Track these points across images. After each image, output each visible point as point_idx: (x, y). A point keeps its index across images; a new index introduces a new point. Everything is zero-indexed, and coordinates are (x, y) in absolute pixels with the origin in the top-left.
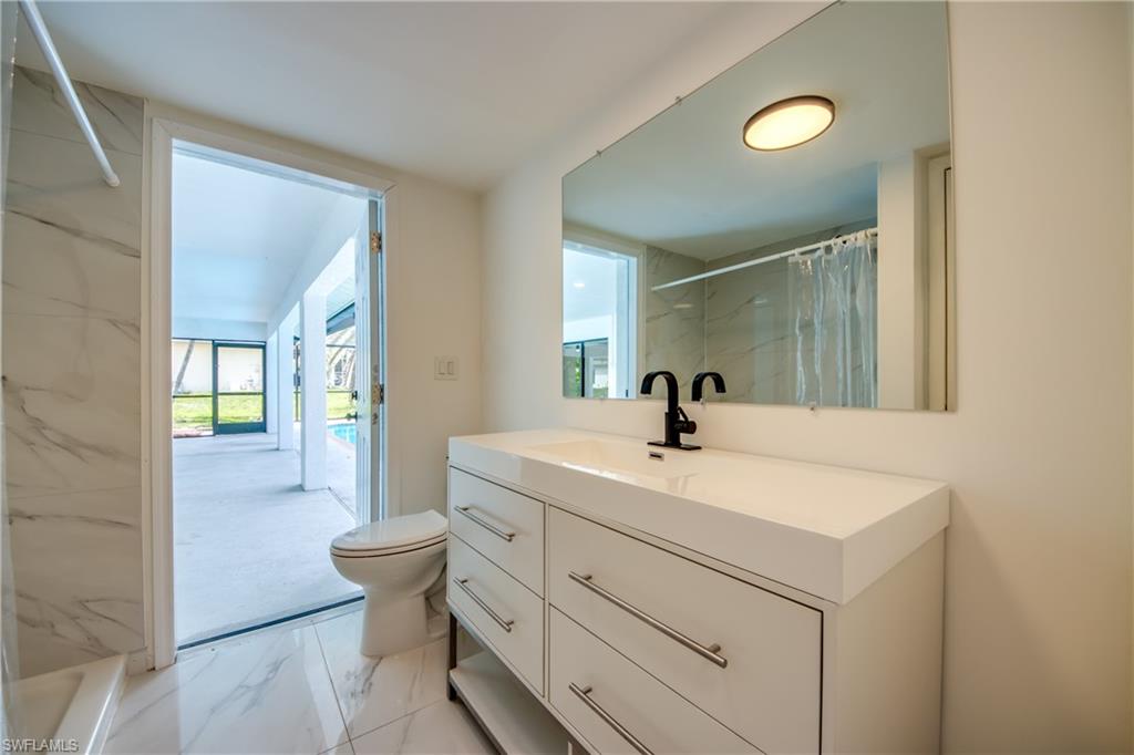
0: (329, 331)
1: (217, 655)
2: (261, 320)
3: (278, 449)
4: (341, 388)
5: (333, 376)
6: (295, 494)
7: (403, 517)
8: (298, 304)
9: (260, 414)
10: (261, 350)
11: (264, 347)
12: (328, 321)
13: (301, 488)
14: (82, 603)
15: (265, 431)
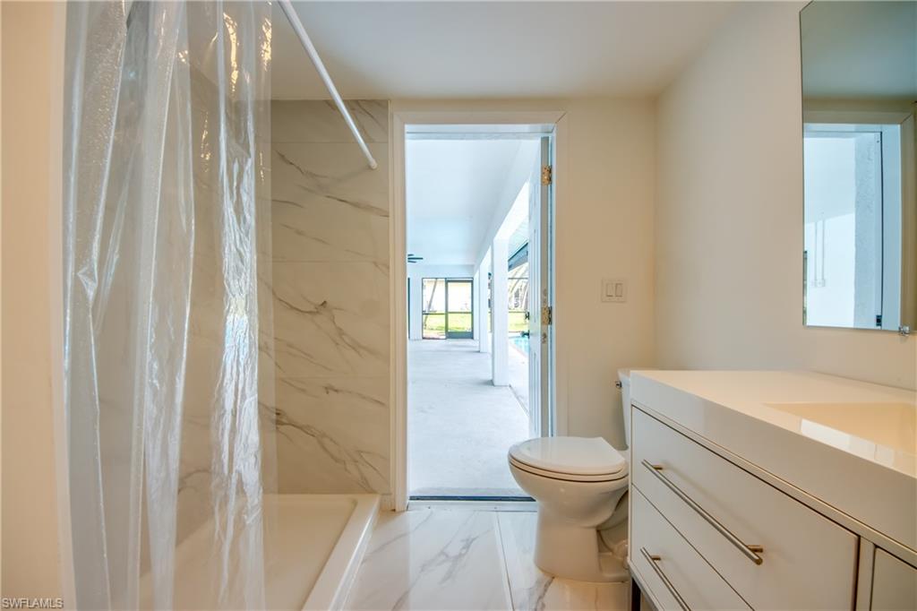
0: (510, 267)
1: (432, 513)
2: (470, 263)
3: (479, 352)
4: (519, 309)
5: (513, 299)
6: (487, 387)
7: (571, 438)
8: (490, 250)
9: (470, 327)
10: (470, 284)
11: (472, 282)
12: (509, 260)
13: (491, 383)
14: (359, 452)
15: (472, 338)
